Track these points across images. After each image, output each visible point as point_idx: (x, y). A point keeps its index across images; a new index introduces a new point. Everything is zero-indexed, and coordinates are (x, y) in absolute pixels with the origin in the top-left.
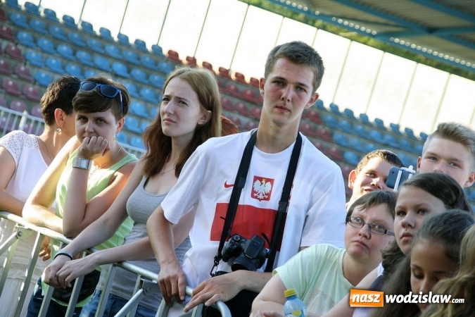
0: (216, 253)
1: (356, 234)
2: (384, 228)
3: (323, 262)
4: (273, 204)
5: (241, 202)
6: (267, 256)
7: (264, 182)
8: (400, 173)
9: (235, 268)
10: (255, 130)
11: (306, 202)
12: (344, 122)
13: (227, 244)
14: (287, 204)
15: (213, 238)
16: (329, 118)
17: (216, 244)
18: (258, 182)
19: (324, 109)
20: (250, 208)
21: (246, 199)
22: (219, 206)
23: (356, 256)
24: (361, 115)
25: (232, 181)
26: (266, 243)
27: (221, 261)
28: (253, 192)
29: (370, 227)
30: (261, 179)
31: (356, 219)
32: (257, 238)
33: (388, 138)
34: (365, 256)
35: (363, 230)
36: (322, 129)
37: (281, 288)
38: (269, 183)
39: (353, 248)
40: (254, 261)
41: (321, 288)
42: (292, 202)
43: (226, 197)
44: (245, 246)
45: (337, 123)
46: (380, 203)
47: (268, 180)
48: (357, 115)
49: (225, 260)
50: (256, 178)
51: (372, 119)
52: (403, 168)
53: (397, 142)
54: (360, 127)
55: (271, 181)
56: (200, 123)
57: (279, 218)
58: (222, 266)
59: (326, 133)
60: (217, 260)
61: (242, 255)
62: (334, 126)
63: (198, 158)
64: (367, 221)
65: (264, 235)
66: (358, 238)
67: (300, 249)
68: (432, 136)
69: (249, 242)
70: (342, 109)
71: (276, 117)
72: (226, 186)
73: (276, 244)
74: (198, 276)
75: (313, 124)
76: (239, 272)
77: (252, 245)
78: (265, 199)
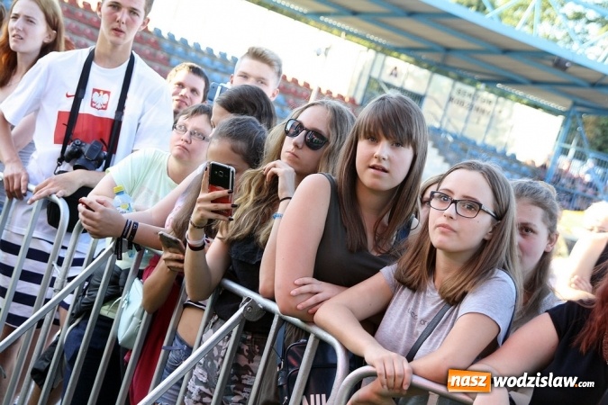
0: (59, 155)
1: (179, 139)
2: (202, 135)
3: (151, 164)
4: (110, 113)
5: (81, 111)
6: (105, 158)
7: (101, 93)
8: (219, 88)
9: (75, 168)
10: (92, 47)
11: (139, 113)
12: (180, 49)
13: (69, 148)
14: (122, 114)
15: (56, 142)
16: (167, 45)
17: (59, 147)
18: (96, 93)
19: (163, 37)
20: (89, 116)
21: (85, 108)
22: (60, 113)
23: (178, 157)
24: (194, 44)
25: (73, 92)
26: (104, 147)
27: (64, 162)
28: (92, 102)
29: (191, 134)
30: (99, 91)
31: (180, 126)
32: (96, 143)
33: (217, 64)
34: (186, 158)
35: (185, 136)
36: (161, 55)
37: (113, 185)
38: (106, 95)
39: (176, 151)
40: (93, 163)
41: (147, 185)
42: (127, 111)
43: (67, 106)
44: (86, 149)
45: (173, 49)
46: (201, 113)
47: (105, 92)
48: (191, 44)
49: (68, 161)
50: (95, 90)
51: (203, 48)
52: (222, 84)
53: (225, 67)
54: (193, 54)
55: (108, 93)
56: (46, 41)
57: (116, 125)
58: (65, 166)
59: (164, 58)
60: (61, 160)
61: (83, 157)
62: (171, 52)
63: (40, 68)
64: (189, 129)
65: (102, 140)
66: (181, 143)
67: (133, 151)
68: (242, 58)
69: (88, 146)
70: (177, 39)
71: (114, 38)
72: (68, 96)
73: (112, 147)
74: (43, 175)
75: (152, 50)
76: (79, 171)
77: (92, 149)
78: (102, 109)
